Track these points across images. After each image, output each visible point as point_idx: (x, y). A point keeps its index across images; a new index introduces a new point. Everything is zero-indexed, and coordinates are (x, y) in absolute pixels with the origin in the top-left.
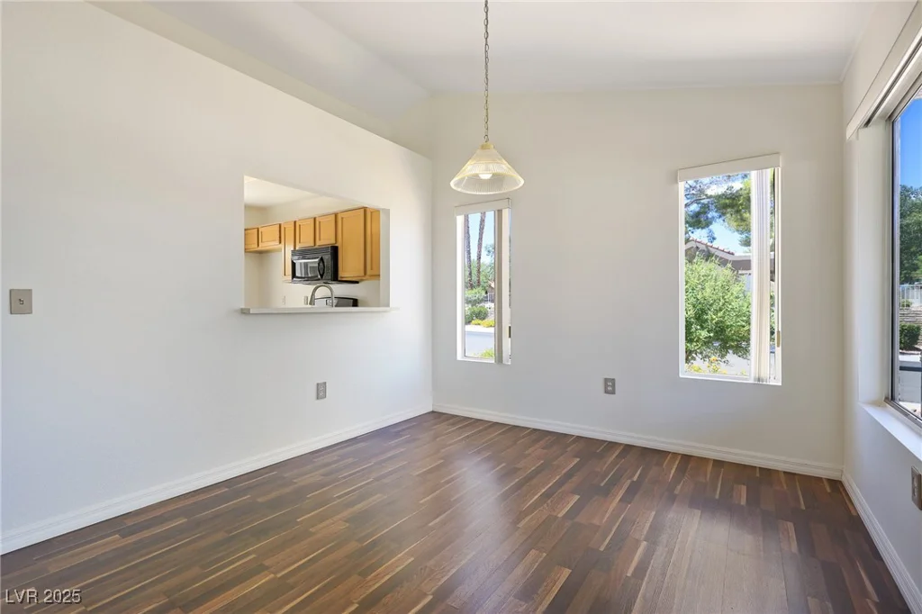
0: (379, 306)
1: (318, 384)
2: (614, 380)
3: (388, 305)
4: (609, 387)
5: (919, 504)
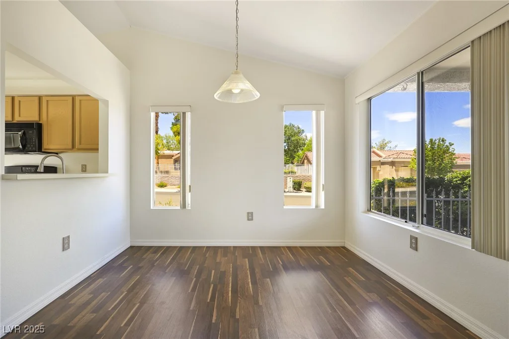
0: (98, 173)
1: (63, 238)
2: (252, 213)
3: (107, 172)
4: (250, 217)
5: (416, 249)
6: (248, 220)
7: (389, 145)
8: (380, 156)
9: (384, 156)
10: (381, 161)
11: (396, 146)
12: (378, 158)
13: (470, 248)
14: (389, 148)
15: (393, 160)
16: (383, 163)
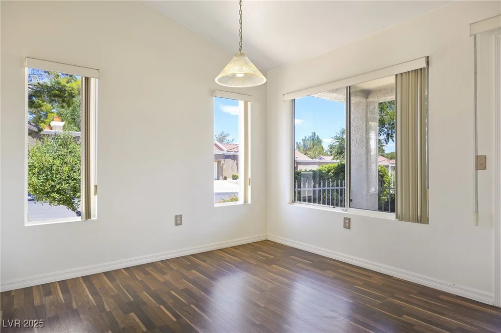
2: (181, 216)
4: (178, 221)
5: (349, 228)
6: (176, 224)
7: (227, 138)
8: (221, 150)
9: (225, 149)
10: (225, 155)
11: (233, 140)
12: (220, 151)
13: (395, 219)
14: (227, 141)
15: (235, 154)
16: (227, 157)
